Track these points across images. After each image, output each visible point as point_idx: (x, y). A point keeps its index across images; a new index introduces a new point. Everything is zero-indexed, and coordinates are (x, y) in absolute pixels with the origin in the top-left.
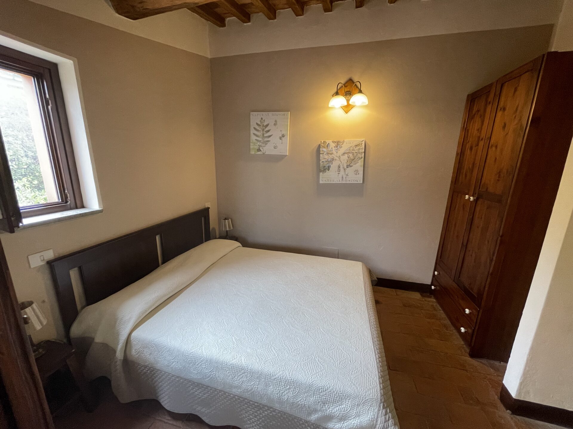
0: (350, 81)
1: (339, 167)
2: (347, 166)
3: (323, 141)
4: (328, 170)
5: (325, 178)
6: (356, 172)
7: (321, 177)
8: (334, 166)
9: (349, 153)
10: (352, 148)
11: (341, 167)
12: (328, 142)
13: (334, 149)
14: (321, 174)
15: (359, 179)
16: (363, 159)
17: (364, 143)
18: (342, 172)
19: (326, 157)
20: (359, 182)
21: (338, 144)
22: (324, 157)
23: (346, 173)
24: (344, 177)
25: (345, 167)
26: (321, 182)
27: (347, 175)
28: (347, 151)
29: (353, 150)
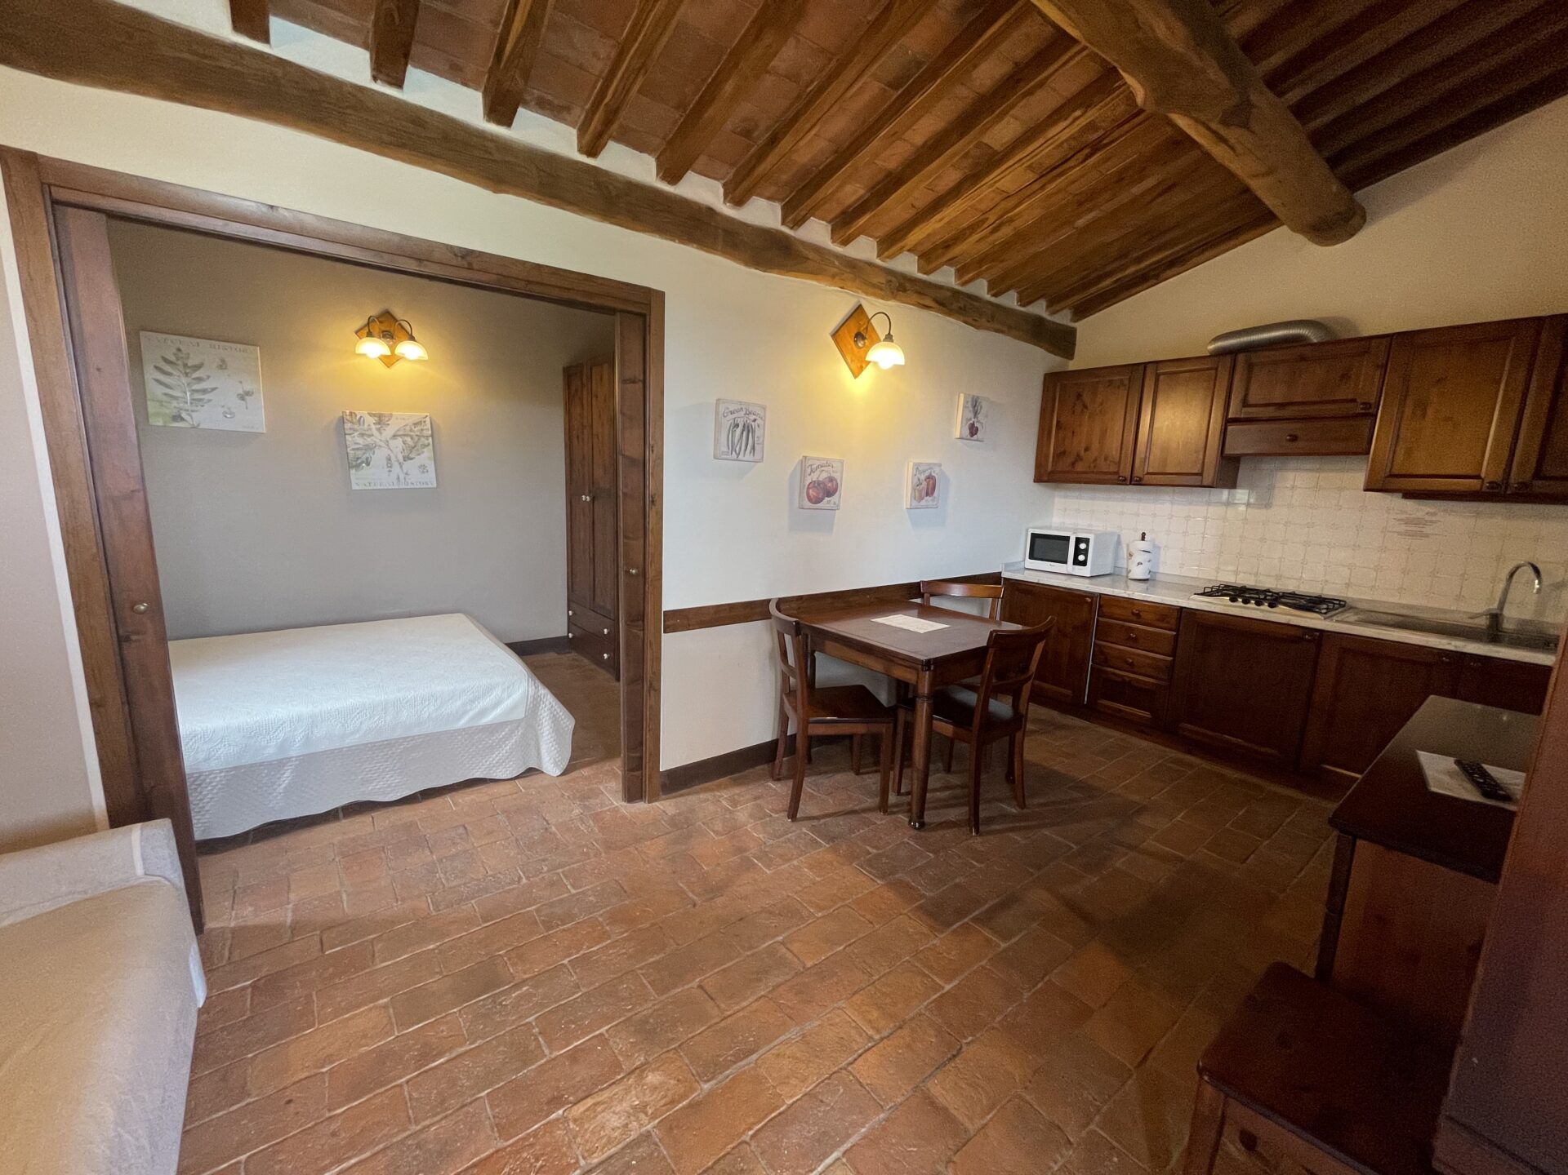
0: (387, 316)
1: (389, 459)
2: (404, 458)
3: (348, 412)
4: (368, 464)
5: (360, 480)
6: (423, 468)
7: (353, 477)
8: (379, 457)
9: (405, 435)
10: (408, 428)
11: (393, 459)
12: (359, 414)
13: (373, 427)
14: (353, 471)
15: (430, 479)
16: (431, 447)
17: (428, 419)
18: (396, 468)
19: (360, 441)
20: (430, 486)
21: (381, 420)
22: (354, 440)
23: (405, 471)
24: (402, 476)
25: (401, 460)
26: (355, 487)
27: (406, 474)
28: (401, 433)
29: (411, 430)
